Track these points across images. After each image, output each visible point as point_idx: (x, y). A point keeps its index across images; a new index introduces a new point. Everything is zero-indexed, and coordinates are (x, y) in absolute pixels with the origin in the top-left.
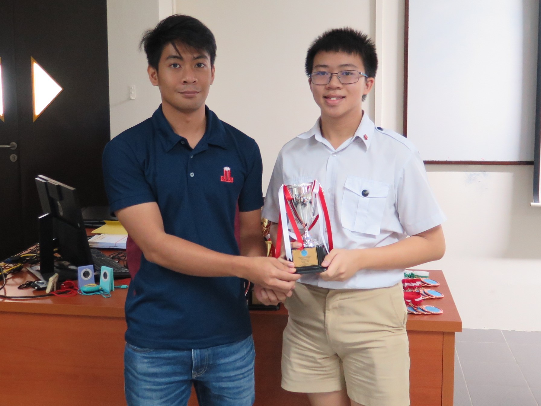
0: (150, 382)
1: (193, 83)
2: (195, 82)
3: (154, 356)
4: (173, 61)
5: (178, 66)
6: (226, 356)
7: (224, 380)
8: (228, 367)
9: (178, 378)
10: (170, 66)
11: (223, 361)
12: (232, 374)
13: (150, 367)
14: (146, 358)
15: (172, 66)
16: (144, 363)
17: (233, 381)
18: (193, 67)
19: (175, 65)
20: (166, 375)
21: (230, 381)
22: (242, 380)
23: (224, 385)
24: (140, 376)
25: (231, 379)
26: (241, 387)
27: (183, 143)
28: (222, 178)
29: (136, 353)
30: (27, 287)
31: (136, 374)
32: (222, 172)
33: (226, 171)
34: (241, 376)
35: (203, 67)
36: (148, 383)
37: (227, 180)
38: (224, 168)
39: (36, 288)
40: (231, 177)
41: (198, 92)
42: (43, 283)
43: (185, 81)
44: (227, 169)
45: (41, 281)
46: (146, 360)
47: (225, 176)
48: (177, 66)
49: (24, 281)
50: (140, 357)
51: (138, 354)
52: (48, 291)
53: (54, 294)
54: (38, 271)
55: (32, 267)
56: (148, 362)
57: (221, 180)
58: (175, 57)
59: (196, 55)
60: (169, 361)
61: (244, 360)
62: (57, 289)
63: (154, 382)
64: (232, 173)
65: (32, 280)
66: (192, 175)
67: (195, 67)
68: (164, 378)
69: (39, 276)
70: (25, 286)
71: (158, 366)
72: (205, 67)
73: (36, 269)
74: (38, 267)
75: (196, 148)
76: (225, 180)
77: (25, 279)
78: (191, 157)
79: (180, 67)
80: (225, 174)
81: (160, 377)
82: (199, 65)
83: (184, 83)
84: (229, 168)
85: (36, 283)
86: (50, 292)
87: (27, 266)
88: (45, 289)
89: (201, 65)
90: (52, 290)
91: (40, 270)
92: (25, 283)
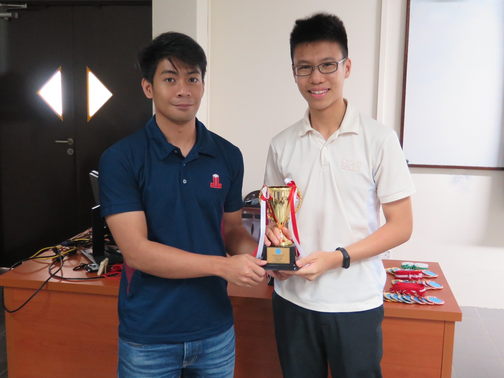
0: (145, 373)
1: (188, 97)
2: (189, 95)
3: (150, 349)
4: (168, 76)
5: (173, 81)
6: (213, 345)
7: (211, 367)
8: (215, 355)
9: (170, 368)
10: (165, 80)
11: (211, 350)
12: (218, 361)
13: (146, 360)
14: (142, 352)
15: (167, 80)
16: (139, 356)
17: (219, 367)
18: (187, 81)
19: (170, 80)
20: (161, 366)
21: (216, 368)
22: (226, 366)
23: (211, 371)
24: (135, 369)
25: (217, 366)
26: (224, 372)
27: (177, 152)
28: (212, 184)
29: (132, 347)
30: (82, 269)
31: (132, 367)
32: (211, 179)
33: (215, 178)
34: (225, 363)
35: (196, 82)
36: (143, 375)
37: (216, 187)
38: (213, 175)
39: (89, 270)
40: (219, 183)
41: (191, 105)
42: (95, 266)
43: (180, 94)
44: (216, 176)
45: (93, 264)
46: (142, 354)
47: (214, 182)
48: (171, 80)
49: (78, 264)
50: (136, 351)
51: (134, 348)
52: (99, 273)
53: (104, 276)
54: (90, 254)
55: (85, 250)
56: (144, 356)
57: (211, 187)
58: (170, 72)
59: (190, 71)
60: (163, 354)
61: (228, 348)
62: (107, 272)
63: (149, 374)
64: (221, 180)
65: (86, 262)
66: (185, 181)
67: (188, 81)
68: (158, 369)
69: (91, 258)
70: (79, 268)
71: (153, 359)
72: (198, 81)
73: (89, 252)
74: (91, 251)
75: (187, 156)
76: (214, 186)
77: (79, 261)
78: (184, 165)
79: (175, 81)
80: (214, 181)
81: (154, 369)
82: (192, 80)
83: (179, 97)
84: (217, 175)
85: (88, 266)
86: (101, 275)
87: (82, 249)
88: (97, 271)
89: (194, 80)
90: (103, 273)
91: (92, 253)
92: (79, 265)
